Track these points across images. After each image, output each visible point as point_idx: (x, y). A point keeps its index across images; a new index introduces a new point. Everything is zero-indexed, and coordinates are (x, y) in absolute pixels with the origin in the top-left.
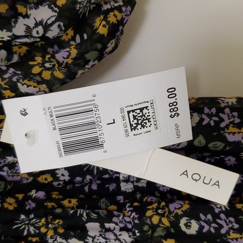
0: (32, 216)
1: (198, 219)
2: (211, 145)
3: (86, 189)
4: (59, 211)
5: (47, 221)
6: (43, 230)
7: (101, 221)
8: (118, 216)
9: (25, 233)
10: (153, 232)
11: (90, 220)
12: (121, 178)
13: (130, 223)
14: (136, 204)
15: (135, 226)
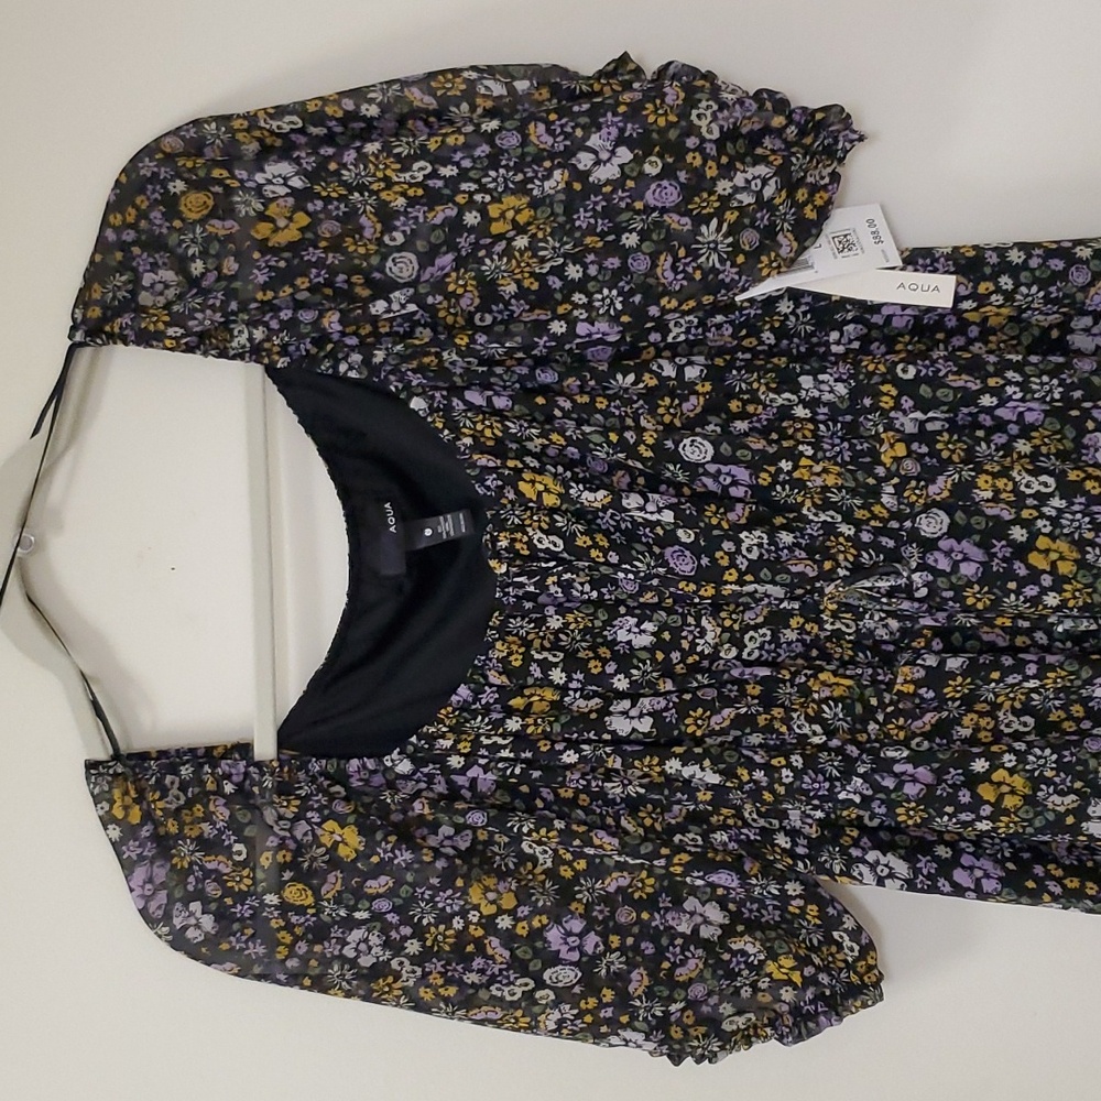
0: (743, 372)
1: (915, 364)
4: (769, 366)
5: (759, 376)
6: (755, 385)
7: (814, 373)
8: (832, 368)
9: (737, 389)
10: (870, 380)
11: (804, 372)
13: (845, 373)
15: (851, 376)
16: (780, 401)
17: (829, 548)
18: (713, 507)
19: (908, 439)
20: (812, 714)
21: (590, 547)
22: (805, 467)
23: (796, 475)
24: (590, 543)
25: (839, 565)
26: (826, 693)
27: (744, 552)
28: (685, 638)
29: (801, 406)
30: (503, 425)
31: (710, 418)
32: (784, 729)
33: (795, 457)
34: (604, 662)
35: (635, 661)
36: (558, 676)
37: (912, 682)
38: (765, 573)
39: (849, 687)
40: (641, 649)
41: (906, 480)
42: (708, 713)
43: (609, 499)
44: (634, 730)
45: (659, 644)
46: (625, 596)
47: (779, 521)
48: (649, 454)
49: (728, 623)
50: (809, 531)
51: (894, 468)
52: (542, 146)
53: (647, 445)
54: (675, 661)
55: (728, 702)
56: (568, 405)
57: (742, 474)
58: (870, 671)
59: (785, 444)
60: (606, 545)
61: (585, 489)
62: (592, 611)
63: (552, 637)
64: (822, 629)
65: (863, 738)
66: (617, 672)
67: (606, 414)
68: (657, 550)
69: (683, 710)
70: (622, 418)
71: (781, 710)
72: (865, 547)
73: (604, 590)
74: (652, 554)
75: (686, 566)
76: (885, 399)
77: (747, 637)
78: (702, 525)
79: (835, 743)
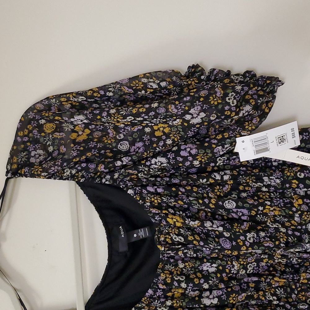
0: (244, 176)
1: (304, 172)
2: (307, 146)
3: (260, 165)
4: (253, 174)
5: (249, 178)
6: (248, 181)
7: (268, 176)
8: (275, 174)
9: (242, 182)
10: (288, 178)
11: (265, 176)
12: (273, 161)
13: (279, 176)
14: (280, 169)
15: (281, 177)
16: (257, 186)
17: (277, 236)
18: (236, 224)
19: (302, 198)
20: (273, 293)
21: (193, 240)
22: (267, 209)
23: (264, 211)
24: (193, 239)
25: (281, 242)
26: (277, 285)
27: (248, 240)
28: (227, 268)
29: (264, 187)
30: (161, 198)
31: (233, 192)
32: (263, 299)
33: (264, 205)
34: (200, 279)
35: (210, 278)
36: (183, 285)
37: (306, 279)
38: (256, 247)
39: (284, 282)
40: (212, 273)
41: (303, 212)
42: (237, 295)
43: (200, 224)
44: (211, 303)
45: (218, 271)
46: (206, 255)
47: (259, 228)
48: (213, 207)
49: (242, 263)
50: (270, 231)
51: (299, 208)
52: (173, 113)
53: (213, 204)
54: (224, 277)
55: (244, 291)
56: (183, 190)
57: (245, 211)
58: (292, 276)
59: (260, 201)
60: (199, 239)
61: (191, 220)
62: (194, 261)
63: (180, 270)
64: (274, 261)
65: (291, 300)
66: (204, 282)
67: (197, 193)
68: (217, 240)
69: (228, 295)
70: (203, 194)
71: (262, 292)
72: (290, 236)
73: (198, 254)
74: (215, 241)
75: (228, 245)
76: (294, 184)
77: (248, 266)
78: (233, 231)
79: (282, 303)
